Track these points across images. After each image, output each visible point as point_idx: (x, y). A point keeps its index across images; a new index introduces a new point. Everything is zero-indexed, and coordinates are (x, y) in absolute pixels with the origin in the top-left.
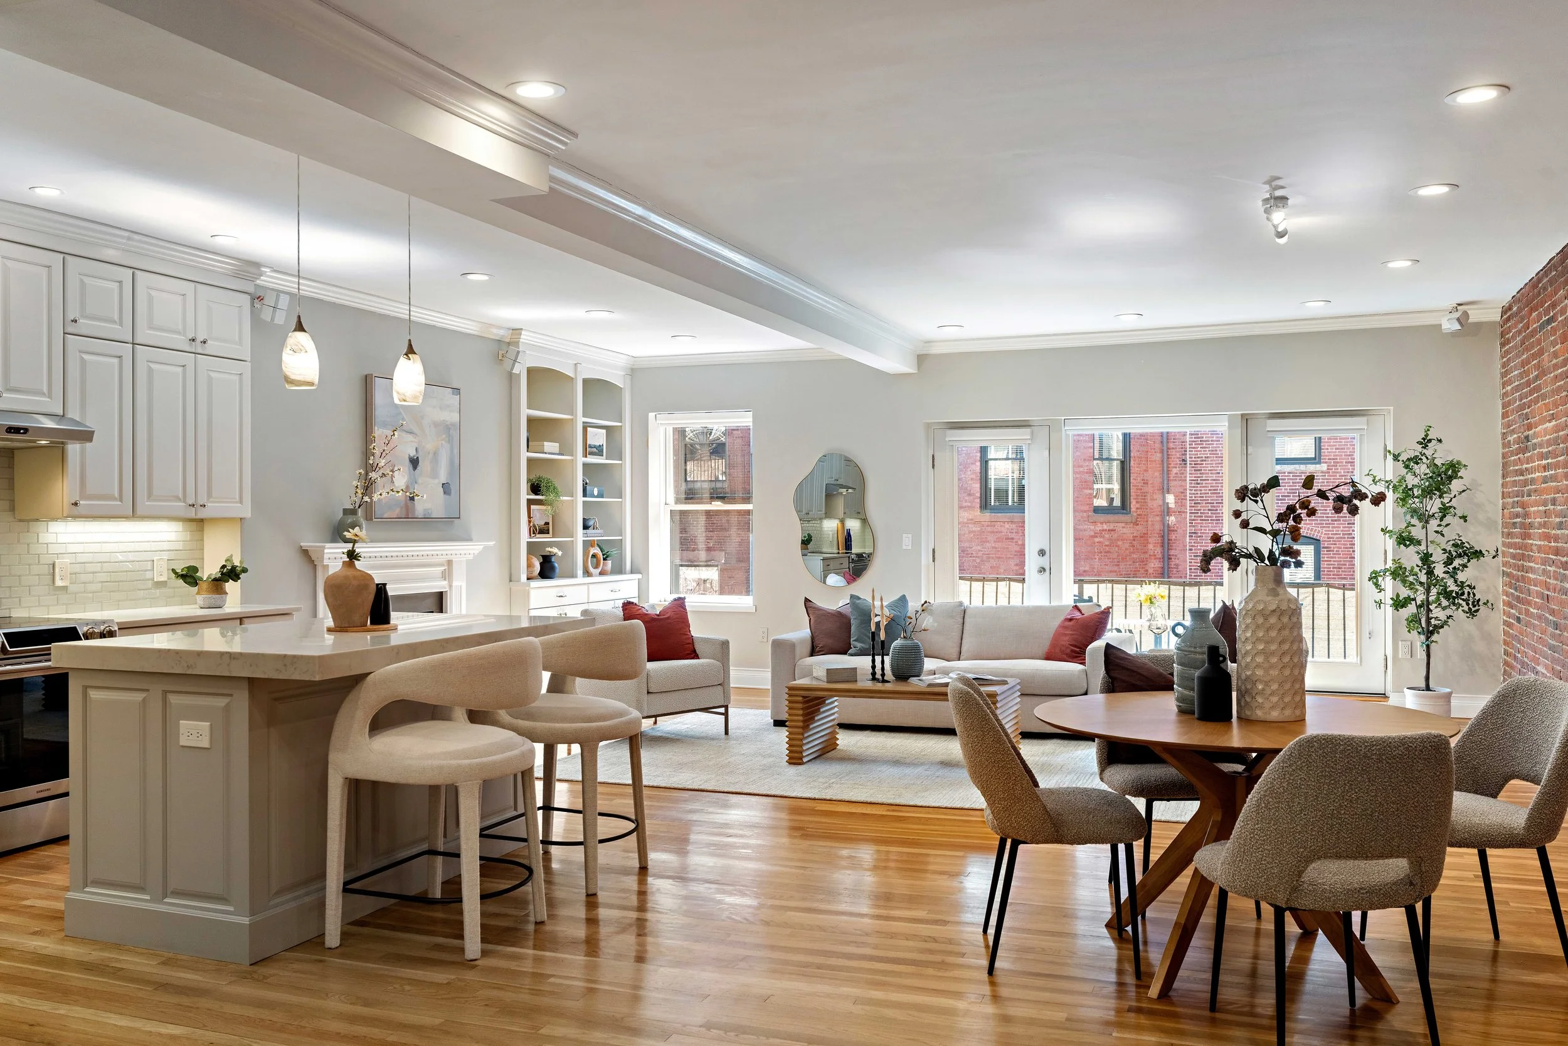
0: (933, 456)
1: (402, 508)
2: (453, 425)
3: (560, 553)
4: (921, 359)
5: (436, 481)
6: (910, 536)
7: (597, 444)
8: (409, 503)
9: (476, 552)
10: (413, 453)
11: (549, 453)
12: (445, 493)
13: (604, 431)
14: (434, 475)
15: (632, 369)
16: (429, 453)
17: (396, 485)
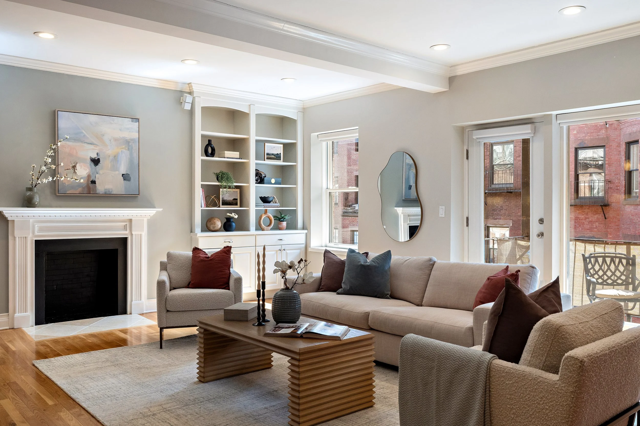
0: (467, 151)
1: (83, 188)
2: (133, 140)
3: (236, 217)
4: (452, 80)
5: (117, 172)
6: (444, 207)
7: (275, 152)
8: (91, 185)
9: (152, 215)
10: (94, 156)
11: (227, 158)
12: (124, 180)
13: (282, 146)
14: (115, 168)
15: (304, 109)
16: (109, 156)
17: (78, 174)
